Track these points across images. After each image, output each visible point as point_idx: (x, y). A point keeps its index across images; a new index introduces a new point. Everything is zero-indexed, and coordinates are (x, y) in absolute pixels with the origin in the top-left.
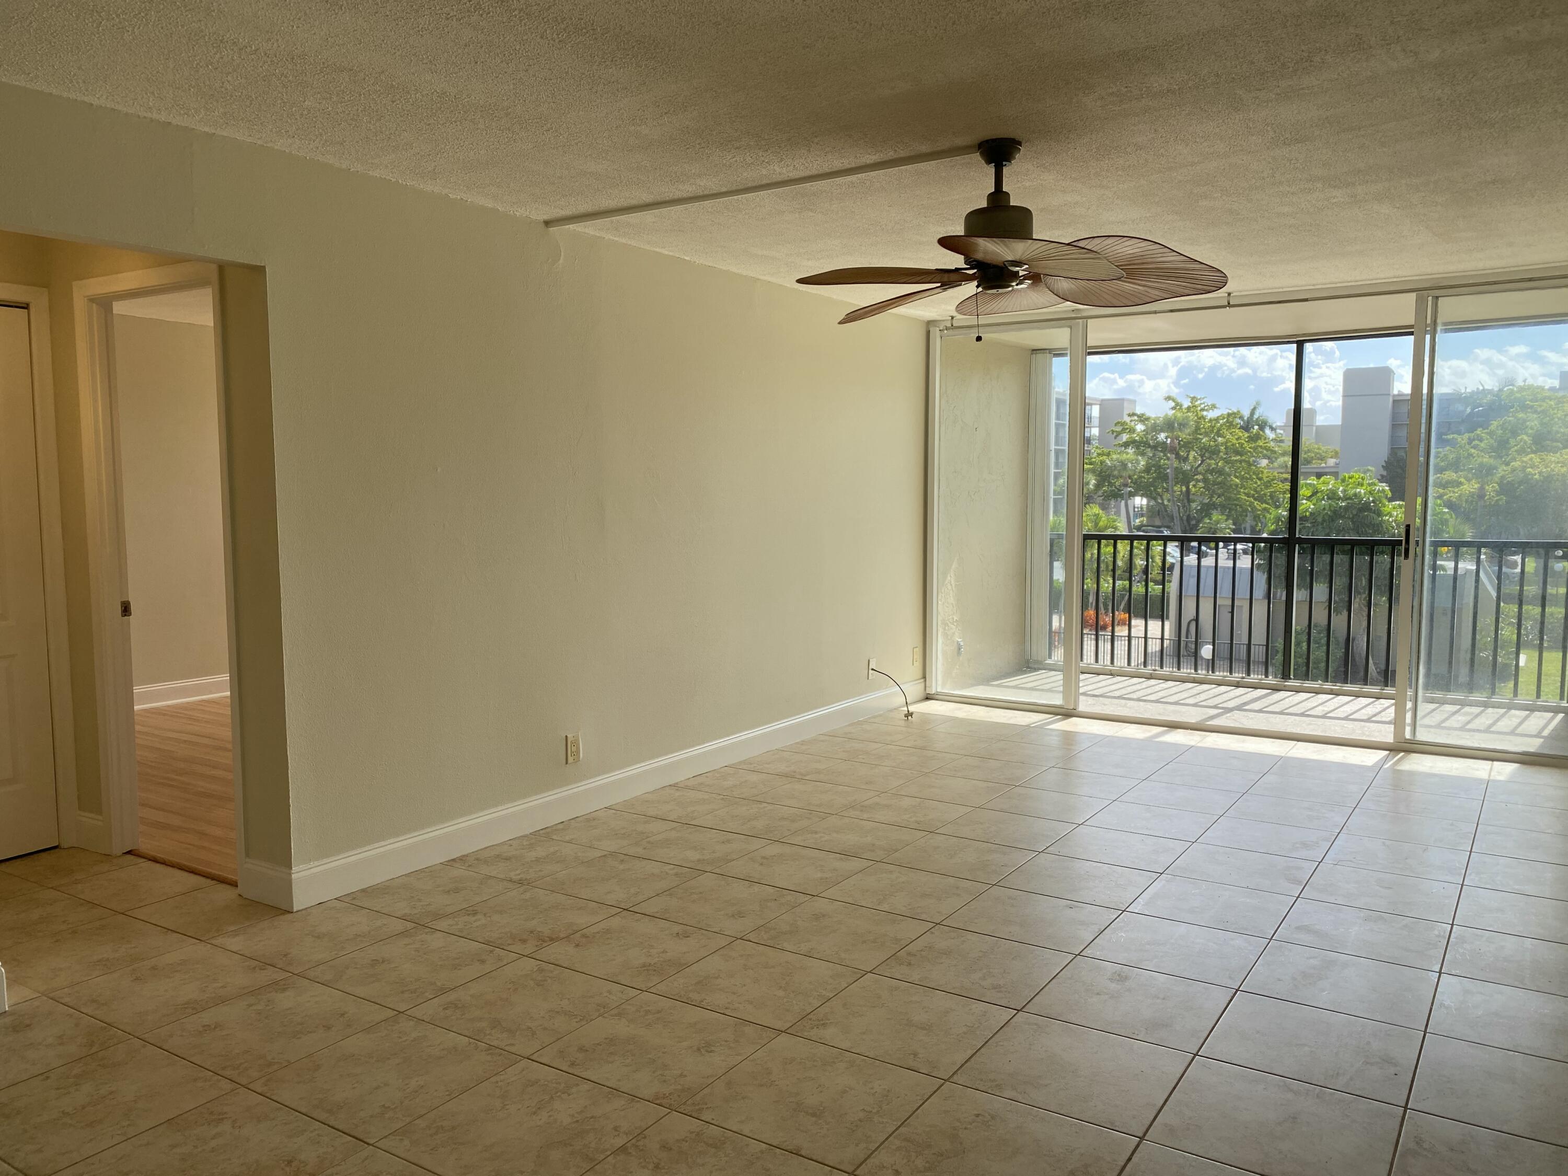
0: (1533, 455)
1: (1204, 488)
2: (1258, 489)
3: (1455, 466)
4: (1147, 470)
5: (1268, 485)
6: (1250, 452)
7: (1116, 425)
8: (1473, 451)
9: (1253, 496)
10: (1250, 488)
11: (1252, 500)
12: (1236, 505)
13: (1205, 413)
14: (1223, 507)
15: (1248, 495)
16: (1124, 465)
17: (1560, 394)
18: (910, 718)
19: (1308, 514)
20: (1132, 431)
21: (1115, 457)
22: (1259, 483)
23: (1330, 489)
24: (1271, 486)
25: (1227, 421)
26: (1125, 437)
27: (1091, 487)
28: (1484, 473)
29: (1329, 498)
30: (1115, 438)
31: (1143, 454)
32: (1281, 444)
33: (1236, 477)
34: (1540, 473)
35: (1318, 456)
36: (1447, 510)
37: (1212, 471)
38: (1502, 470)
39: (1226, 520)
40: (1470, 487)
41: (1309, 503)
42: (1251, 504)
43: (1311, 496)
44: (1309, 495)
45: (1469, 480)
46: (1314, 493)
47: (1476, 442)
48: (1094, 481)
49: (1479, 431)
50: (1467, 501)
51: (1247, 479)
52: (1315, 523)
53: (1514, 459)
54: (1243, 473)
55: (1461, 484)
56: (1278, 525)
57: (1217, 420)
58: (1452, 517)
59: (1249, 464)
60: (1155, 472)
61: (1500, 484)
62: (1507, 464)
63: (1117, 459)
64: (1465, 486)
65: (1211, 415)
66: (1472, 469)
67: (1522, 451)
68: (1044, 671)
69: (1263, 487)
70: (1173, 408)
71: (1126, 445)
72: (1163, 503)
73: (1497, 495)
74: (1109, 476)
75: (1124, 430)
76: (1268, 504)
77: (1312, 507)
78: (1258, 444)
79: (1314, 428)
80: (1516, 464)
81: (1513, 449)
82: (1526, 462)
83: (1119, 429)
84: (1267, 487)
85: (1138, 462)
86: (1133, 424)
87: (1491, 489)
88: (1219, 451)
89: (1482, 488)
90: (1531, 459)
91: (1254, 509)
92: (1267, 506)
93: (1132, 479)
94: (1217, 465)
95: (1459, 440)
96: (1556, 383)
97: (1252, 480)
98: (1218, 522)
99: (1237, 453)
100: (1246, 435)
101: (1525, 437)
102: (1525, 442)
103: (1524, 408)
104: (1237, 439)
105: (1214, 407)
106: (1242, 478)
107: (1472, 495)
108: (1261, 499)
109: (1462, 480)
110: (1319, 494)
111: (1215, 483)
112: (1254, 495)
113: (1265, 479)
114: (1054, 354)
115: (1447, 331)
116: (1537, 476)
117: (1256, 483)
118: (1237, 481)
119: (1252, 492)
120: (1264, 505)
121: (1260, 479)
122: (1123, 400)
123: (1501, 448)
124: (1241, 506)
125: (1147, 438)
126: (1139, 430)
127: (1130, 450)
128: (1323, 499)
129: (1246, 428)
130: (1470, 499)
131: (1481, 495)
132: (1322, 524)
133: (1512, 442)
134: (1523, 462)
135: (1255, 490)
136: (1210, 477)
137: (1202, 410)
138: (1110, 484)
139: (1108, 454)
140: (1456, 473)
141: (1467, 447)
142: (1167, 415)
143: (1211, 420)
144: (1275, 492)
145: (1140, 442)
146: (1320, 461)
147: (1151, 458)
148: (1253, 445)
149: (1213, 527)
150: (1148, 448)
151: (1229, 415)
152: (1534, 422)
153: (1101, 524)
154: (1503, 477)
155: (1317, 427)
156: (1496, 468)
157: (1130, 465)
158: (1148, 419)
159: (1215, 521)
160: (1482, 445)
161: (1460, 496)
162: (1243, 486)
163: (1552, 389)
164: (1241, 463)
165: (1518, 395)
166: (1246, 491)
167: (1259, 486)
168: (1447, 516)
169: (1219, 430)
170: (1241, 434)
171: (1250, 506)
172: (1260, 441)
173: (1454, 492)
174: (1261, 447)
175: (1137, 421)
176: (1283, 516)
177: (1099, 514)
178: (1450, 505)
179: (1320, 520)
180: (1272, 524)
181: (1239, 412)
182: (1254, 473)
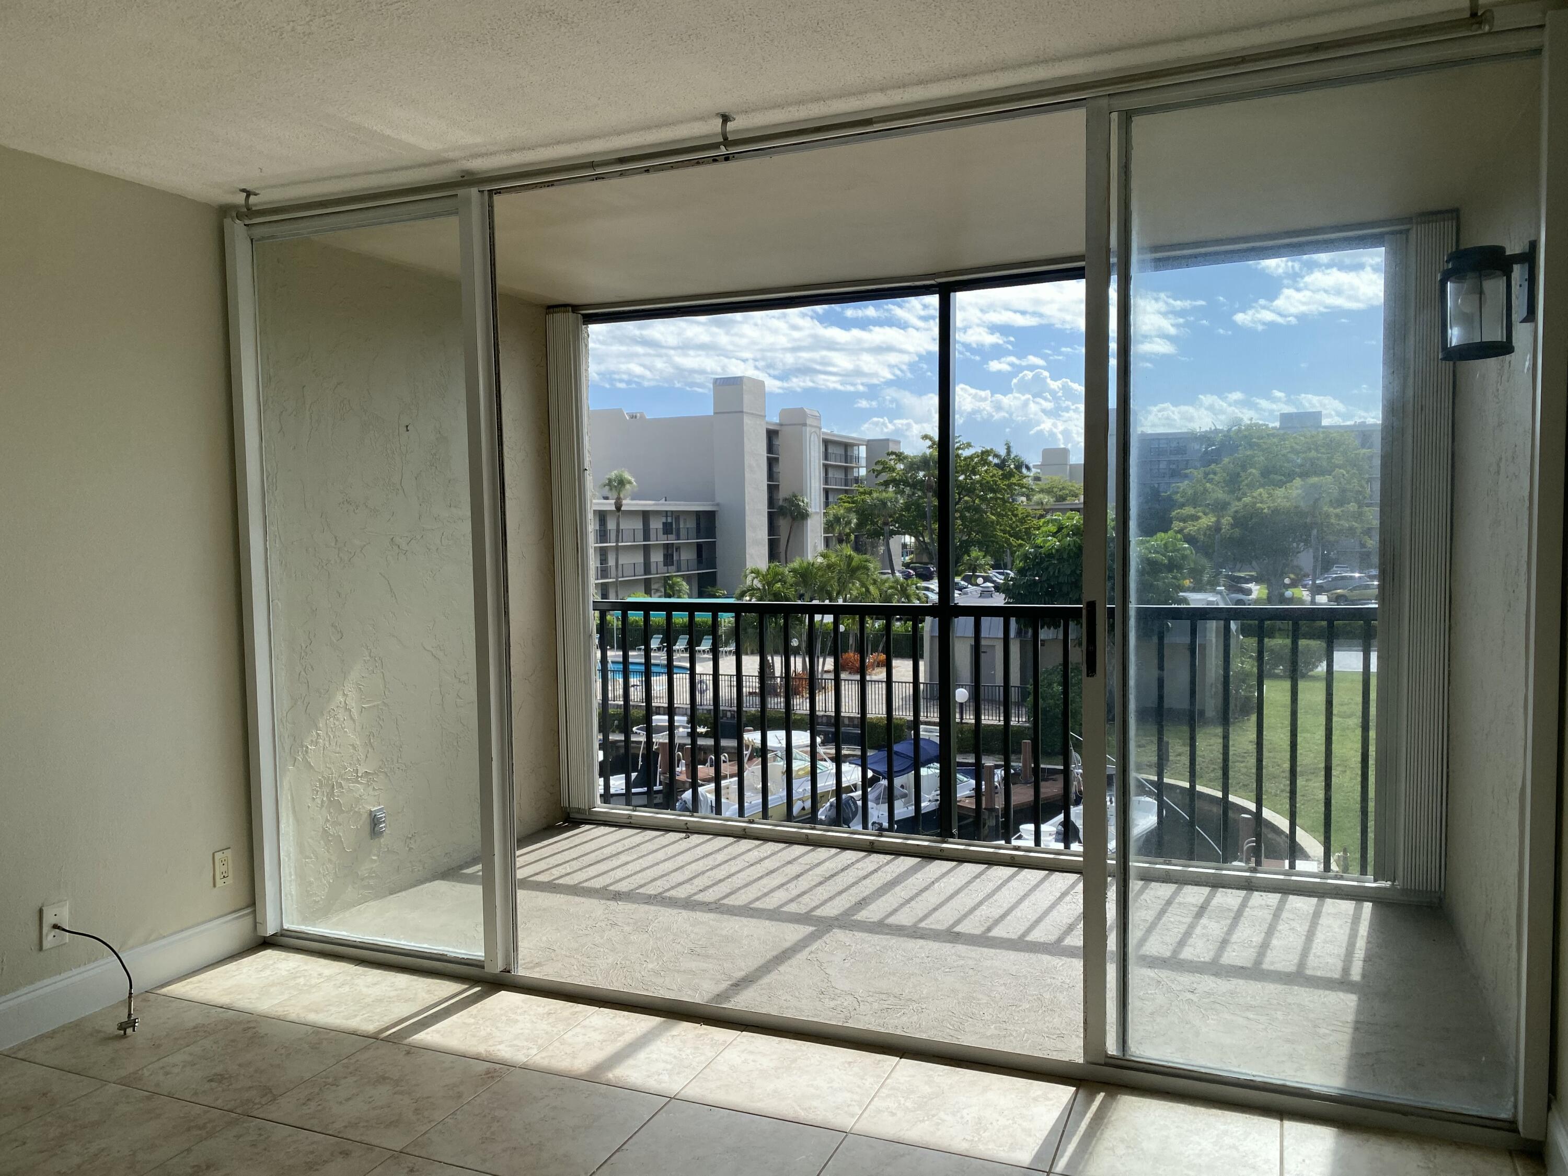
0: (1261, 490)
1: (962, 525)
2: (1014, 525)
3: (1194, 501)
4: (907, 507)
5: (1023, 521)
6: (1004, 489)
7: (876, 464)
8: (1208, 485)
9: (1009, 533)
10: (1006, 525)
11: (1007, 535)
12: (993, 542)
13: (960, 452)
14: (980, 544)
15: (1004, 532)
16: (883, 503)
17: (1282, 432)
18: (129, 1031)
19: (1054, 551)
20: (893, 470)
21: (875, 495)
22: (1014, 519)
23: (1075, 525)
24: (1025, 522)
25: (982, 458)
26: (885, 476)
27: (852, 525)
28: (1220, 508)
29: (1074, 534)
30: (876, 477)
31: (902, 492)
32: (1038, 482)
33: (992, 514)
34: (1269, 507)
35: (1072, 493)
36: (1187, 546)
37: (968, 509)
38: (1236, 506)
39: (984, 557)
40: (1207, 521)
41: (1055, 539)
42: (1007, 541)
43: (1056, 533)
44: (1055, 531)
45: (1205, 514)
46: (1060, 529)
47: (1211, 476)
48: (855, 520)
49: (1213, 466)
50: (1205, 534)
51: (1003, 516)
52: (1061, 560)
53: (1245, 495)
54: (999, 510)
55: (1198, 518)
56: (1025, 561)
57: (971, 458)
58: (1192, 553)
59: (1004, 501)
60: (915, 511)
61: (1234, 518)
62: (1239, 499)
63: (877, 498)
64: (1203, 520)
65: (966, 453)
66: (1209, 504)
67: (1251, 486)
68: (588, 827)
69: (1018, 524)
70: (930, 447)
71: (886, 484)
72: (924, 541)
73: (1232, 529)
74: (871, 515)
75: (883, 470)
76: (1023, 540)
77: (1058, 543)
78: (1011, 481)
79: (1068, 467)
80: (1247, 500)
81: (1243, 483)
82: (1256, 498)
83: (879, 467)
84: (1022, 523)
85: (897, 501)
86: (892, 462)
87: (1226, 521)
88: (975, 489)
89: (1218, 522)
90: (1260, 494)
91: (1010, 544)
92: (1022, 542)
93: (893, 517)
94: (974, 503)
95: (1196, 474)
96: (1277, 424)
97: (1008, 517)
98: (977, 559)
99: (993, 491)
100: (1000, 472)
101: (1254, 471)
102: (1254, 475)
103: (1251, 445)
104: (992, 477)
105: (969, 445)
106: (999, 515)
107: (1209, 528)
108: (1017, 536)
109: (1200, 514)
110: (1064, 531)
111: (972, 521)
112: (1009, 531)
113: (1020, 516)
114: (583, 315)
115: (1161, 263)
116: (1265, 511)
117: (1011, 519)
118: (993, 517)
119: (1008, 529)
120: (1020, 541)
121: (1016, 516)
122: (888, 440)
123: (1233, 482)
124: (997, 543)
125: (906, 477)
126: (898, 469)
127: (891, 489)
128: (1068, 535)
129: (1002, 465)
130: (1208, 532)
131: (1217, 528)
132: (1068, 561)
133: (1242, 474)
134: (1253, 497)
135: (1011, 526)
136: (967, 514)
137: (958, 448)
138: (873, 523)
139: (870, 493)
140: (1195, 508)
141: (1204, 481)
142: (925, 453)
143: (966, 459)
144: (1030, 528)
145: (900, 481)
146: (1074, 498)
147: (909, 496)
148: (1007, 483)
149: (973, 563)
150: (908, 486)
151: (983, 453)
152: (1261, 459)
153: (854, 564)
154: (1236, 512)
155: (1071, 465)
156: (1229, 504)
157: (889, 504)
158: (906, 457)
159: (974, 558)
160: (1216, 478)
161: (1198, 530)
162: (998, 523)
163: (1274, 428)
164: (996, 501)
165: (1246, 433)
166: (1002, 528)
167: (1014, 522)
168: (1188, 552)
169: (974, 468)
170: (995, 472)
171: (1006, 543)
172: (1012, 479)
173: (1194, 526)
174: (1015, 484)
175: (895, 460)
176: (1031, 553)
177: (850, 555)
178: (1190, 539)
179: (1065, 556)
180: (1020, 561)
181: (992, 449)
182: (1009, 510)
